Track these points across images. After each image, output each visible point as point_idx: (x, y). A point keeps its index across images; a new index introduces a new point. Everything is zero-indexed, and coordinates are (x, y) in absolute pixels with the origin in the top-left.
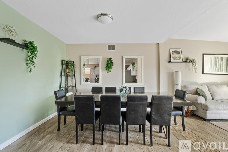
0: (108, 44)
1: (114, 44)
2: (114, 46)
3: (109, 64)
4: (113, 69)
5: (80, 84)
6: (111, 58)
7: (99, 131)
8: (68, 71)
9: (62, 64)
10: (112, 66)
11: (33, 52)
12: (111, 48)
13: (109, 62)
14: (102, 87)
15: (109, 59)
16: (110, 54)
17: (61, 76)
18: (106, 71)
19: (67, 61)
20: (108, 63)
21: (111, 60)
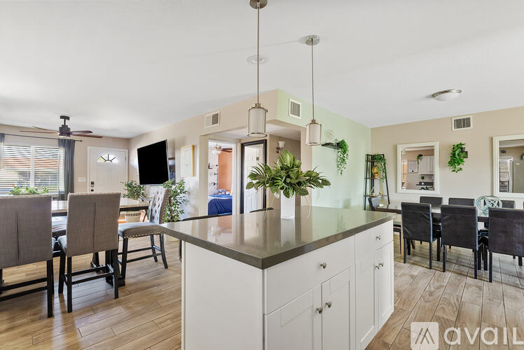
0: (455, 117)
1: (470, 115)
2: (469, 119)
3: (457, 156)
4: (466, 164)
5: (396, 192)
6: (461, 144)
7: (438, 260)
8: (375, 170)
9: (367, 161)
10: (465, 159)
11: (345, 152)
12: (463, 123)
13: (457, 152)
14: (441, 198)
15: (458, 145)
16: (459, 136)
17: (366, 178)
18: (449, 170)
19: (373, 154)
20: (454, 155)
21: (462, 148)
